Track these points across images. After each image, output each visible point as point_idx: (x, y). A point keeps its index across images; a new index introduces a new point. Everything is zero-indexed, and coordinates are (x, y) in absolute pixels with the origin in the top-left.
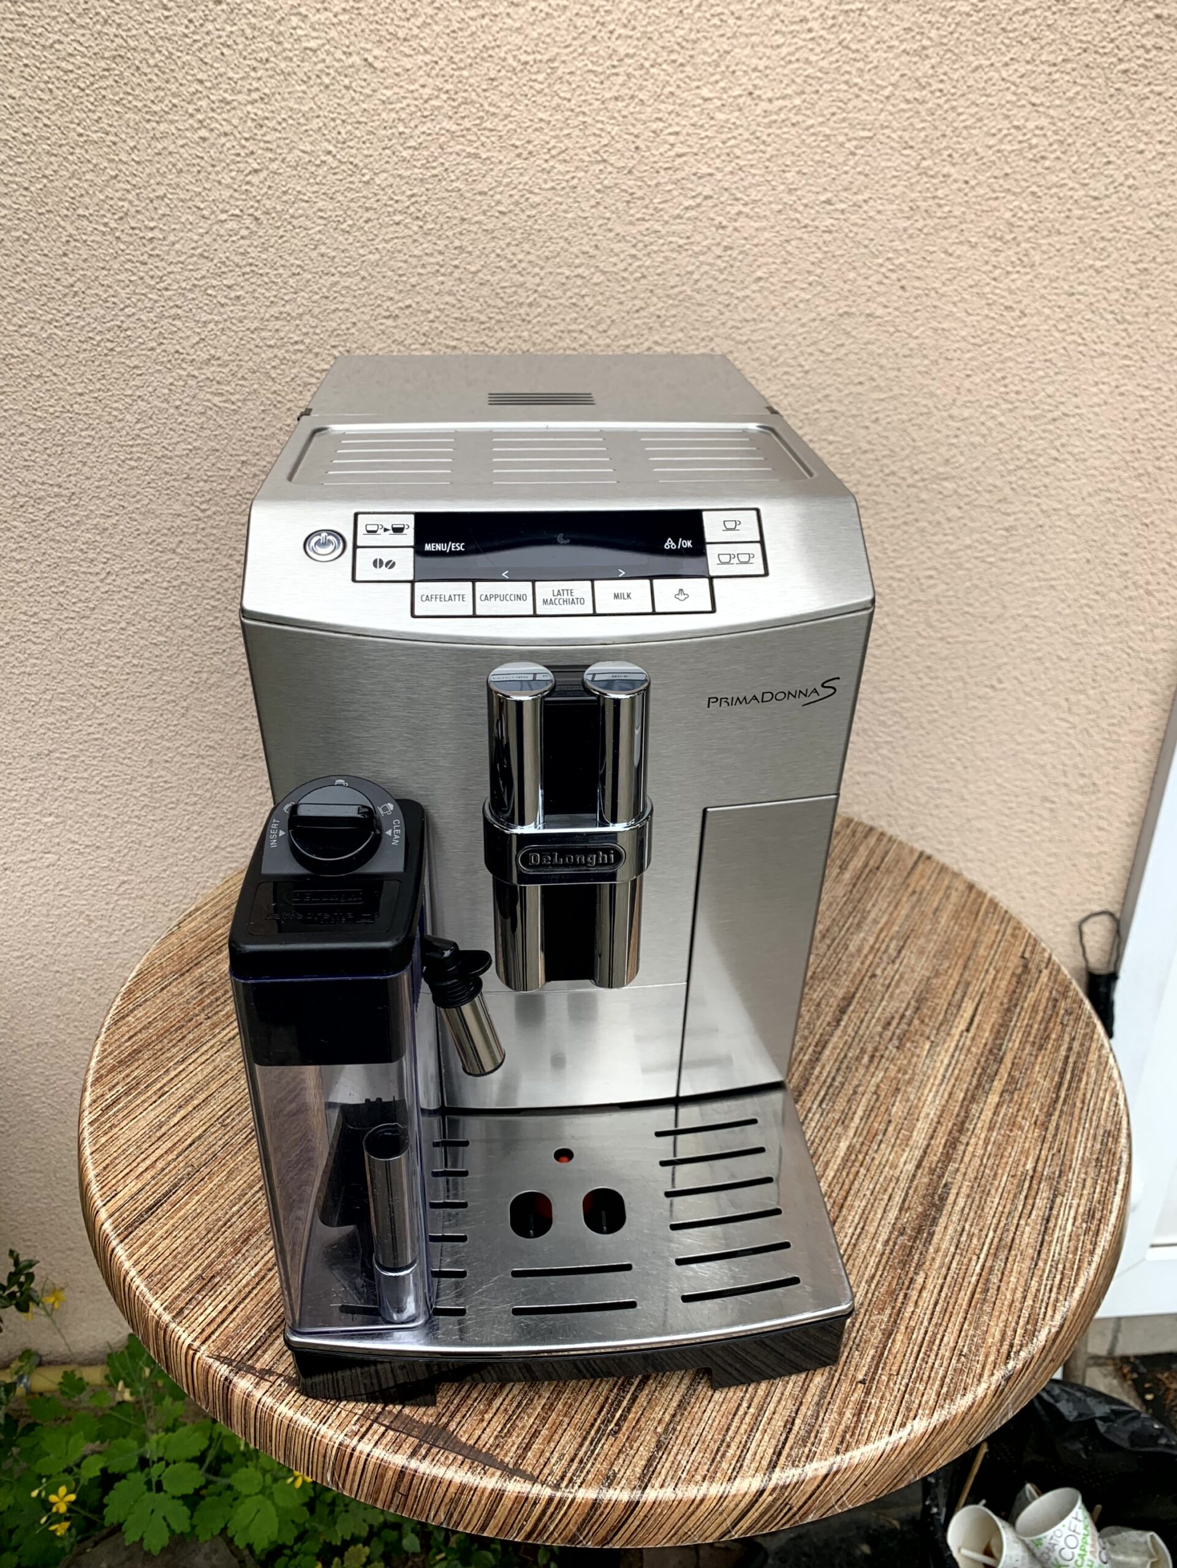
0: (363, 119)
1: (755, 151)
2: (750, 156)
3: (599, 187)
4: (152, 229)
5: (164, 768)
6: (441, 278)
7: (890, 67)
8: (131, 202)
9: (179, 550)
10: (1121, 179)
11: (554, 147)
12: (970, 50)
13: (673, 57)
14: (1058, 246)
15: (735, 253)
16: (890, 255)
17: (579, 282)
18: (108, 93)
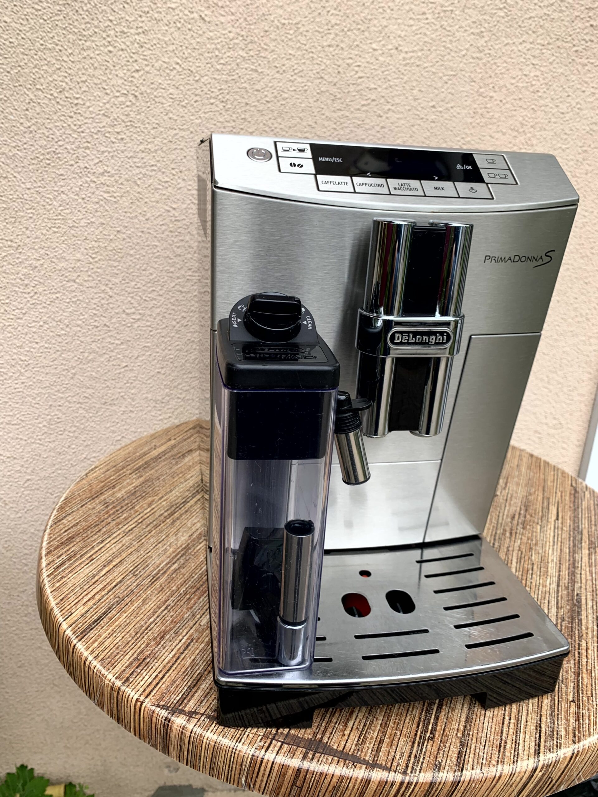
0: (197, 47)
1: (398, 78)
2: (395, 81)
4: (77, 98)
5: (58, 410)
7: (465, 40)
8: (67, 83)
9: (77, 281)
10: (574, 104)
12: (504, 35)
13: (359, 27)
14: (545, 136)
15: (386, 130)
16: (463, 136)
18: (59, 23)
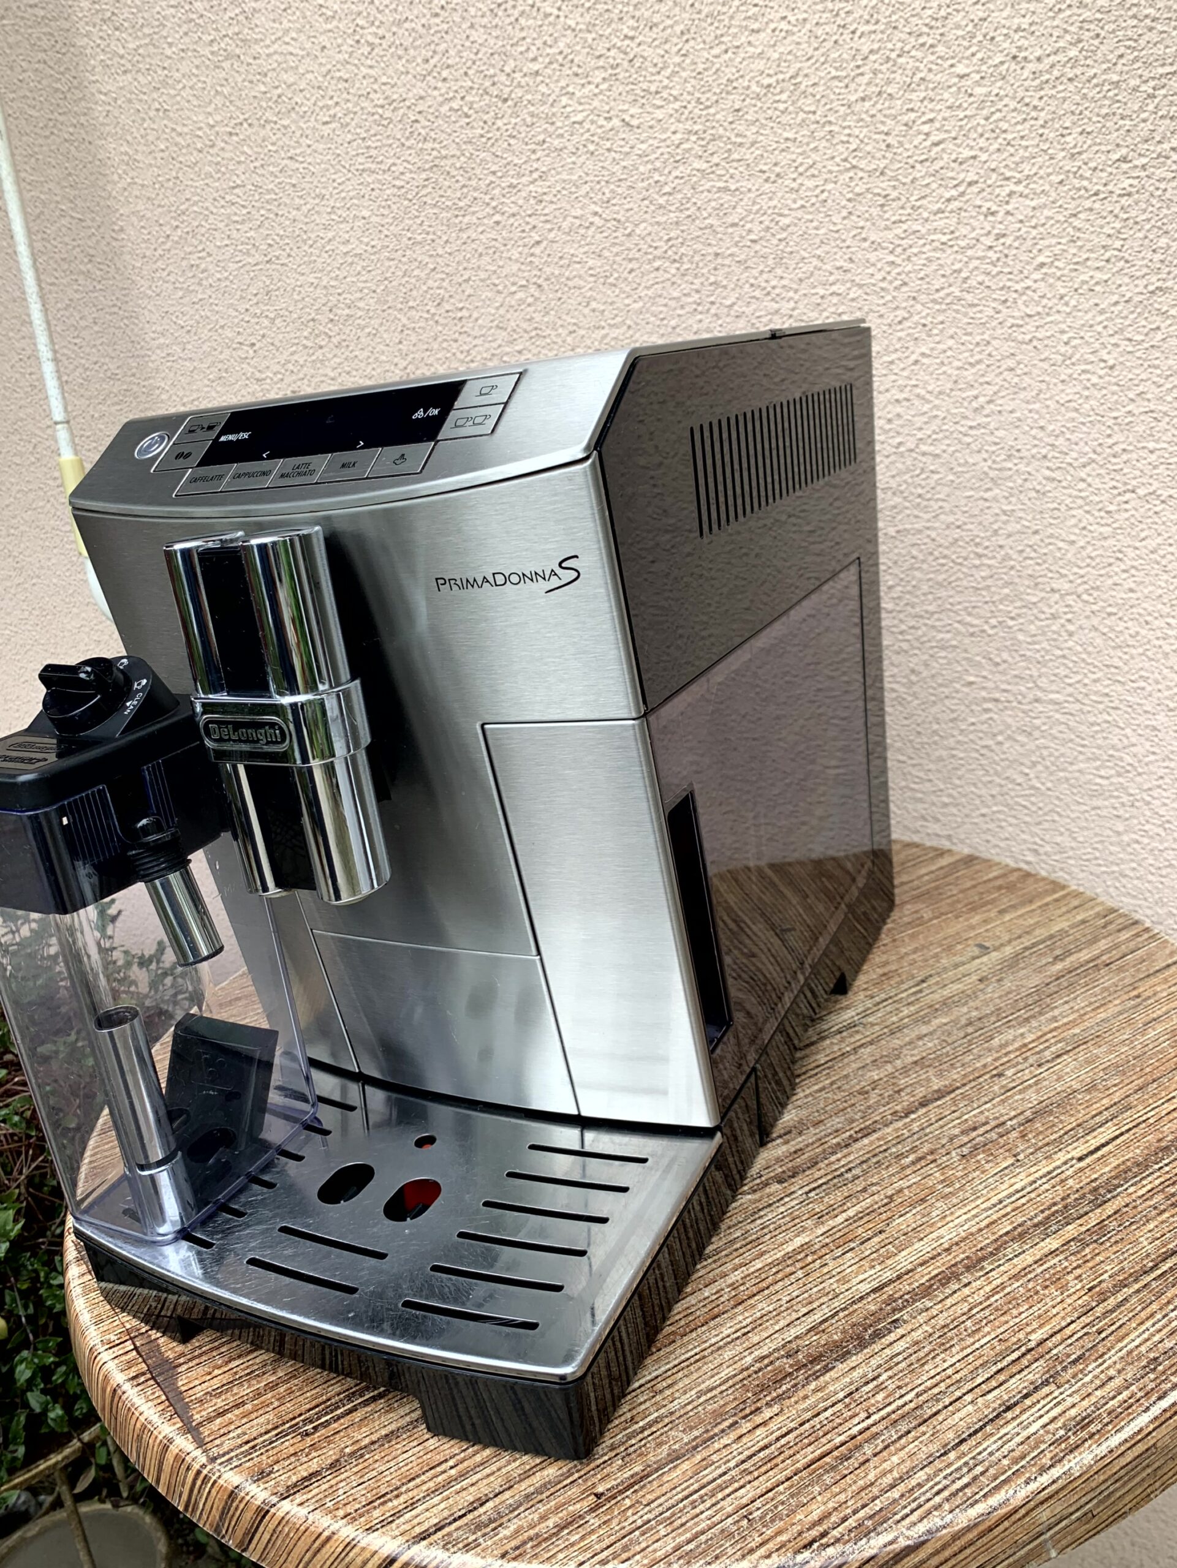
0: (623, 176)
3: (850, 196)
4: (461, 309)
6: (699, 317)
8: (445, 289)
11: (801, 164)
17: (835, 300)
